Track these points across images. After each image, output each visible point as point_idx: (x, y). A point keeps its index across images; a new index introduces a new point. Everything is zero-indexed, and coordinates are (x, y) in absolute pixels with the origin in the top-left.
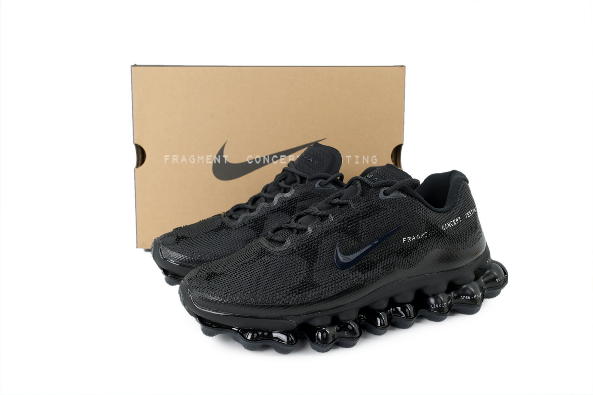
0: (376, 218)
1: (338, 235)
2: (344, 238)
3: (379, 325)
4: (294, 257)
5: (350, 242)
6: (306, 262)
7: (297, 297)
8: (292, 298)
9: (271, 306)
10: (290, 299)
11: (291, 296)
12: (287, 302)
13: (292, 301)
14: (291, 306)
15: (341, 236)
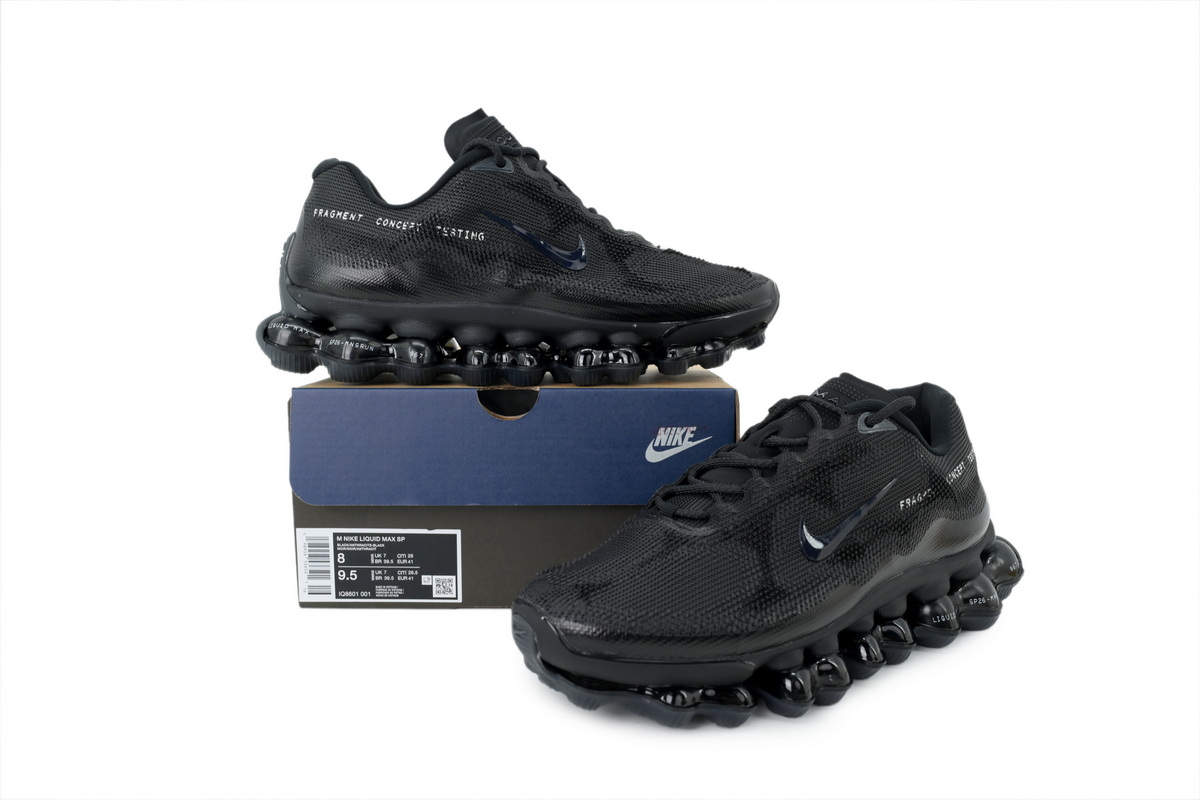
0: (858, 467)
1: (802, 499)
2: (812, 506)
3: (865, 658)
4: (733, 545)
5: (822, 512)
6: (755, 552)
7: (759, 616)
8: (752, 620)
9: (719, 638)
10: (747, 622)
11: (748, 616)
12: (744, 627)
13: (753, 625)
14: (751, 633)
15: (807, 503)
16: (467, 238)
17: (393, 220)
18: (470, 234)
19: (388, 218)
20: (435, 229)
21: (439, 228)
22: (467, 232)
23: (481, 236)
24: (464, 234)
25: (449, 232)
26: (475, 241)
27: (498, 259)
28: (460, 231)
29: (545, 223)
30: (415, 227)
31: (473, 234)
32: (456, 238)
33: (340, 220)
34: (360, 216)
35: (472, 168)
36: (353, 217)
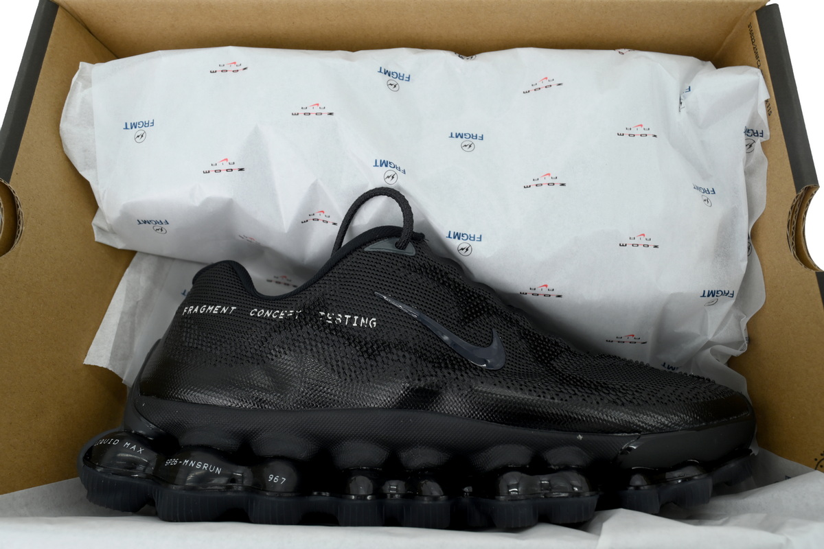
16: (355, 325)
17: (270, 310)
18: (359, 321)
19: (264, 308)
20: (317, 315)
21: (322, 313)
22: (356, 318)
23: (373, 322)
24: (351, 320)
25: (334, 319)
26: (365, 329)
27: (394, 350)
28: (348, 317)
29: (453, 311)
30: (294, 314)
31: (363, 320)
32: (341, 325)
33: (211, 315)
34: (233, 308)
35: (367, 249)
36: (224, 310)
